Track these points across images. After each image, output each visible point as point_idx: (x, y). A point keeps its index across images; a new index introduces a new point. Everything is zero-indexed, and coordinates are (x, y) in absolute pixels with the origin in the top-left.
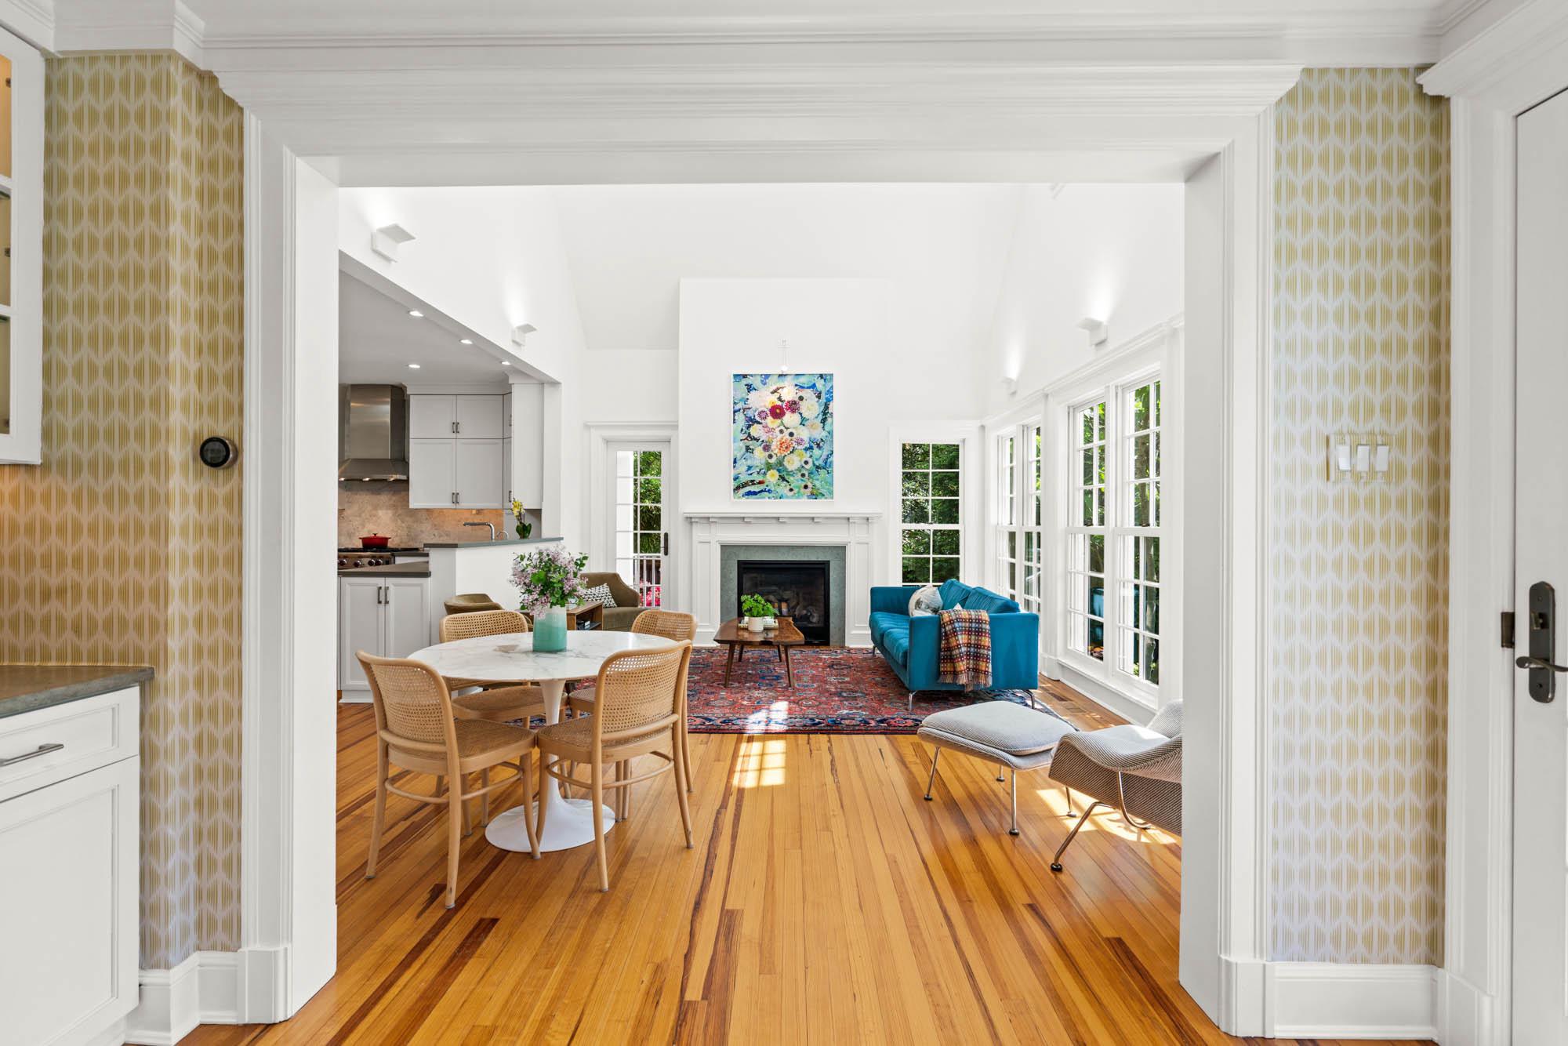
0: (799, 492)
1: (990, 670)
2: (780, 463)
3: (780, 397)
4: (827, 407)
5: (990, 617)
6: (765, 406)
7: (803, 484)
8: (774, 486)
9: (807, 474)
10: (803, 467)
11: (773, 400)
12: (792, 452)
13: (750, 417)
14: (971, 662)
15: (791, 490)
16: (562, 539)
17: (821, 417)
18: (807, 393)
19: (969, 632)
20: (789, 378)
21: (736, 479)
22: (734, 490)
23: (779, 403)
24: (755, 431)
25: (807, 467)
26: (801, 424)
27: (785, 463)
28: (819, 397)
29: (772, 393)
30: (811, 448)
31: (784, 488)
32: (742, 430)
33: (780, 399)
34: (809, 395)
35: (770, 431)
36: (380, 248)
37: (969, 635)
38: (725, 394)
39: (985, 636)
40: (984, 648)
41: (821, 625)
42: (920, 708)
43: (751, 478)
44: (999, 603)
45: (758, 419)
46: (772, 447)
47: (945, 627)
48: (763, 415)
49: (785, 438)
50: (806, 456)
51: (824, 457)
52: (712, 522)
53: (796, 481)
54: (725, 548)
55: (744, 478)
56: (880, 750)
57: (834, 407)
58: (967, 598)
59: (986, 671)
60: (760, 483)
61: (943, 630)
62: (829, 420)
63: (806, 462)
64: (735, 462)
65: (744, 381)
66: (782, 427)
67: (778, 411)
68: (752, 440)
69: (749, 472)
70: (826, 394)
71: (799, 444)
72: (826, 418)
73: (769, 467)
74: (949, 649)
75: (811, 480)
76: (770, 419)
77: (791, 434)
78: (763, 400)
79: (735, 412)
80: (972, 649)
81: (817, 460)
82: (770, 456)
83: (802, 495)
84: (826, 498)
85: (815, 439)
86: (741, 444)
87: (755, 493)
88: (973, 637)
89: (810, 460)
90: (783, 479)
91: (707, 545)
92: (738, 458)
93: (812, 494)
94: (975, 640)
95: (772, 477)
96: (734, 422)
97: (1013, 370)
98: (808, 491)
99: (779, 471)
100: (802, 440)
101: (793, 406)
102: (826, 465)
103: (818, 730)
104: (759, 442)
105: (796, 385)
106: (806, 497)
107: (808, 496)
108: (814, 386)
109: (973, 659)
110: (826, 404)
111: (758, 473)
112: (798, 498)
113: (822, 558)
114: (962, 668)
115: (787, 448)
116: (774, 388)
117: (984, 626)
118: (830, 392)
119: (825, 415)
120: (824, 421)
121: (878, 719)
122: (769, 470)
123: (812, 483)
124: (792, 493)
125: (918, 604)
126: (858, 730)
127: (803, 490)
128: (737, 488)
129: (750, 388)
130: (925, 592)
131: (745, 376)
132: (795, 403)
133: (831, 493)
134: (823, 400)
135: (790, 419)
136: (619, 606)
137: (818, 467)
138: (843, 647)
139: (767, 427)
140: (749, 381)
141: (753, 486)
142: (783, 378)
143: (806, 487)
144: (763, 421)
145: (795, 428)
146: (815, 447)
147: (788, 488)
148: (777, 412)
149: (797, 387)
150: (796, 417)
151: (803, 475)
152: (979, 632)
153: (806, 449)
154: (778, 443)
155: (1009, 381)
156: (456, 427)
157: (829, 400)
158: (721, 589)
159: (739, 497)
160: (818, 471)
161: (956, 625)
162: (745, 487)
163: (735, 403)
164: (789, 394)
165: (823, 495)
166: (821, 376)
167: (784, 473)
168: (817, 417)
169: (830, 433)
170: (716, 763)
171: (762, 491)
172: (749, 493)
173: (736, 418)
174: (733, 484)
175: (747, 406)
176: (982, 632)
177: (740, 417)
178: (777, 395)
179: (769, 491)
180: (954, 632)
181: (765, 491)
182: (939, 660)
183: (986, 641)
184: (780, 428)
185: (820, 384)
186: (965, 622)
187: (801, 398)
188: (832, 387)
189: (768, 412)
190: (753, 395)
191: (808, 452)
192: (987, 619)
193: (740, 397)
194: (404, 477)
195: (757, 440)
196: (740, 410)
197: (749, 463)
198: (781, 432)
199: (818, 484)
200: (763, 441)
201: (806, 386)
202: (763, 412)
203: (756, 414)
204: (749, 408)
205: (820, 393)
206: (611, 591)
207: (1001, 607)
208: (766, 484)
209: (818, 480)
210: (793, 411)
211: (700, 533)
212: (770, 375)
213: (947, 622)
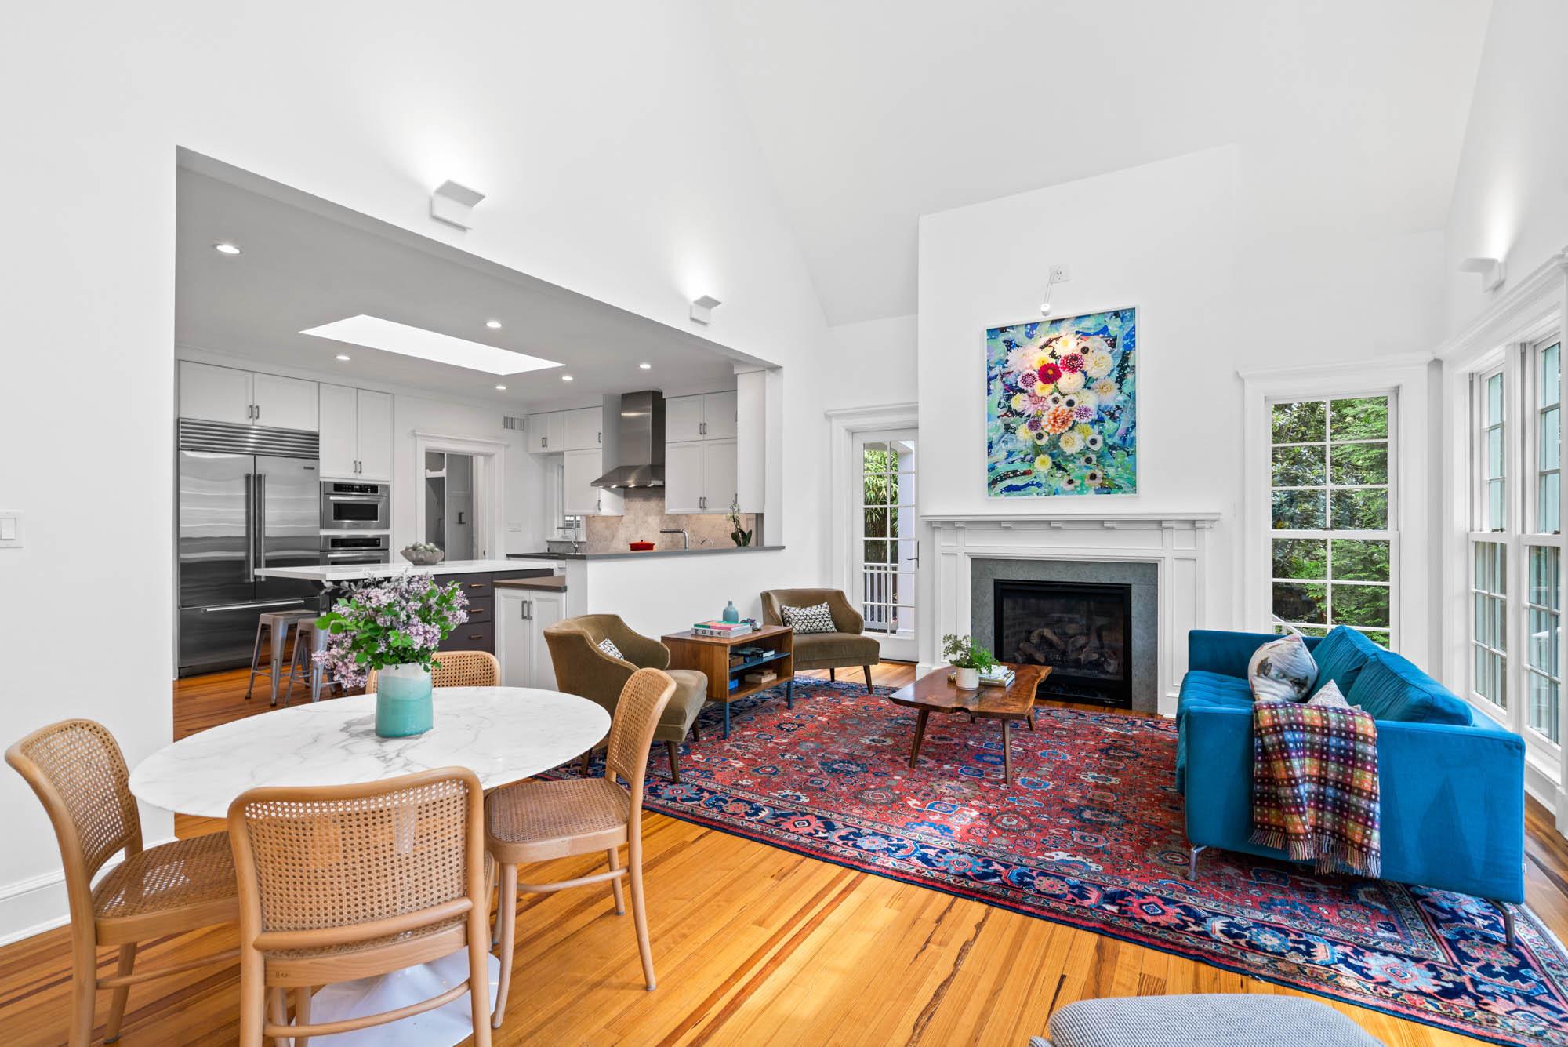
0: (1081, 485)
1: (1376, 844)
2: (1054, 443)
3: (1054, 352)
4: (1125, 358)
5: (1378, 729)
6: (1031, 367)
7: (1089, 472)
8: (1046, 477)
9: (1094, 457)
10: (1088, 448)
11: (1044, 357)
12: (1071, 429)
13: (1011, 385)
14: (1329, 816)
15: (1070, 482)
16: (784, 547)
17: (1116, 374)
18: (1094, 341)
19: (1322, 754)
20: (1066, 324)
21: (991, 469)
22: (989, 485)
23: (1053, 361)
24: (1019, 402)
25: (1095, 448)
26: (1085, 387)
27: (1062, 444)
28: (1113, 345)
29: (1042, 348)
30: (1101, 420)
31: (1059, 481)
32: (1000, 403)
33: (1053, 355)
34: (1096, 344)
35: (1038, 400)
36: (439, 213)
37: (1322, 759)
38: (975, 356)
39: (1363, 768)
40: (1359, 795)
41: (1119, 678)
42: (1217, 877)
43: (1012, 467)
44: (1414, 696)
45: (1021, 385)
46: (1042, 423)
47: (1261, 737)
48: (1029, 380)
49: (1060, 409)
50: (1093, 432)
51: (1121, 431)
52: (959, 528)
53: (1077, 469)
54: (977, 562)
55: (1003, 468)
56: (1063, 977)
57: (1141, 357)
58: (1359, 669)
59: (1362, 845)
60: (1026, 473)
61: (1257, 742)
62: (1130, 377)
63: (1093, 442)
64: (990, 446)
65: (1002, 337)
66: (1056, 394)
67: (1050, 372)
68: (1013, 416)
69: (1010, 460)
70: (1124, 339)
71: (1081, 415)
72: (1124, 375)
73: (1038, 451)
74: (1270, 780)
75: (1101, 467)
76: (1039, 384)
77: (1070, 403)
78: (1030, 358)
79: (990, 380)
80: (1330, 791)
81: (1109, 436)
82: (1040, 436)
83: (1087, 489)
84: (1125, 492)
85: (1106, 407)
86: (999, 422)
87: (1017, 488)
88: (1332, 766)
89: (1100, 439)
90: (1059, 467)
91: (954, 557)
92: (995, 441)
93: (1103, 487)
94: (1339, 773)
95: (1043, 464)
96: (989, 394)
97: (1496, 246)
98: (1097, 483)
99: (1052, 455)
100: (1086, 410)
101: (1073, 364)
102: (1126, 444)
103: (978, 891)
104: (1024, 418)
105: (1077, 333)
106: (1094, 492)
107: (1095, 490)
108: (1105, 329)
109: (1333, 812)
110: (1124, 353)
111: (1023, 460)
112: (1081, 492)
113: (1117, 579)
114: (1299, 828)
115: (1063, 423)
116: (1045, 339)
117: (1360, 747)
118: (1131, 336)
119: (1124, 369)
120: (1120, 380)
121: (1110, 889)
122: (1037, 455)
123: (1103, 471)
124: (1071, 487)
125: (1264, 668)
126: (1052, 910)
127: (1088, 482)
128: (993, 483)
129: (1010, 345)
130: (1277, 650)
131: (1003, 330)
132: (1075, 358)
133: (1133, 484)
134: (1119, 348)
135: (1069, 381)
136: (839, 631)
137: (1112, 448)
138: (1153, 714)
139: (1034, 395)
140: (1009, 335)
141: (1015, 479)
142: (1057, 325)
143: (1093, 477)
144: (1029, 389)
145: (1077, 393)
146: (1107, 418)
147: (1066, 478)
148: (1049, 374)
149: (1078, 336)
150: (1077, 379)
151: (1089, 460)
152: (1350, 759)
153: (1093, 423)
154: (1051, 417)
155: (1487, 264)
156: (703, 429)
157: (1130, 347)
158: (972, 617)
159: (996, 494)
160: (1111, 453)
161: (1289, 736)
162: (1003, 481)
163: (990, 368)
164: (1068, 345)
165: (1120, 488)
166: (1116, 314)
167: (1060, 459)
168: (1109, 375)
169: (1132, 396)
170: (755, 927)
171: (1027, 485)
172: (1010, 489)
173: (992, 387)
174: (985, 477)
175: (1006, 370)
176: (1354, 758)
177: (998, 386)
178: (1049, 350)
179: (1038, 485)
180: (1284, 752)
181: (1032, 485)
182: (1251, 799)
183: (1368, 780)
184: (1053, 397)
185: (1114, 327)
186: (1313, 731)
187: (1085, 350)
188: (1134, 327)
189: (1036, 375)
190: (1014, 356)
191: (1096, 427)
192: (1370, 732)
193: (996, 358)
194: (660, 483)
195: (1020, 415)
196: (996, 376)
197: (1010, 447)
198: (1055, 400)
199: (1111, 471)
200: (1029, 416)
201: (1092, 331)
202: (1029, 375)
203: (1020, 378)
204: (1009, 373)
205: (1115, 339)
206: (831, 612)
207: (1416, 706)
208: (1033, 475)
209: (1111, 465)
210: (1073, 370)
211: (943, 542)
212: (1038, 323)
213: (1266, 728)
